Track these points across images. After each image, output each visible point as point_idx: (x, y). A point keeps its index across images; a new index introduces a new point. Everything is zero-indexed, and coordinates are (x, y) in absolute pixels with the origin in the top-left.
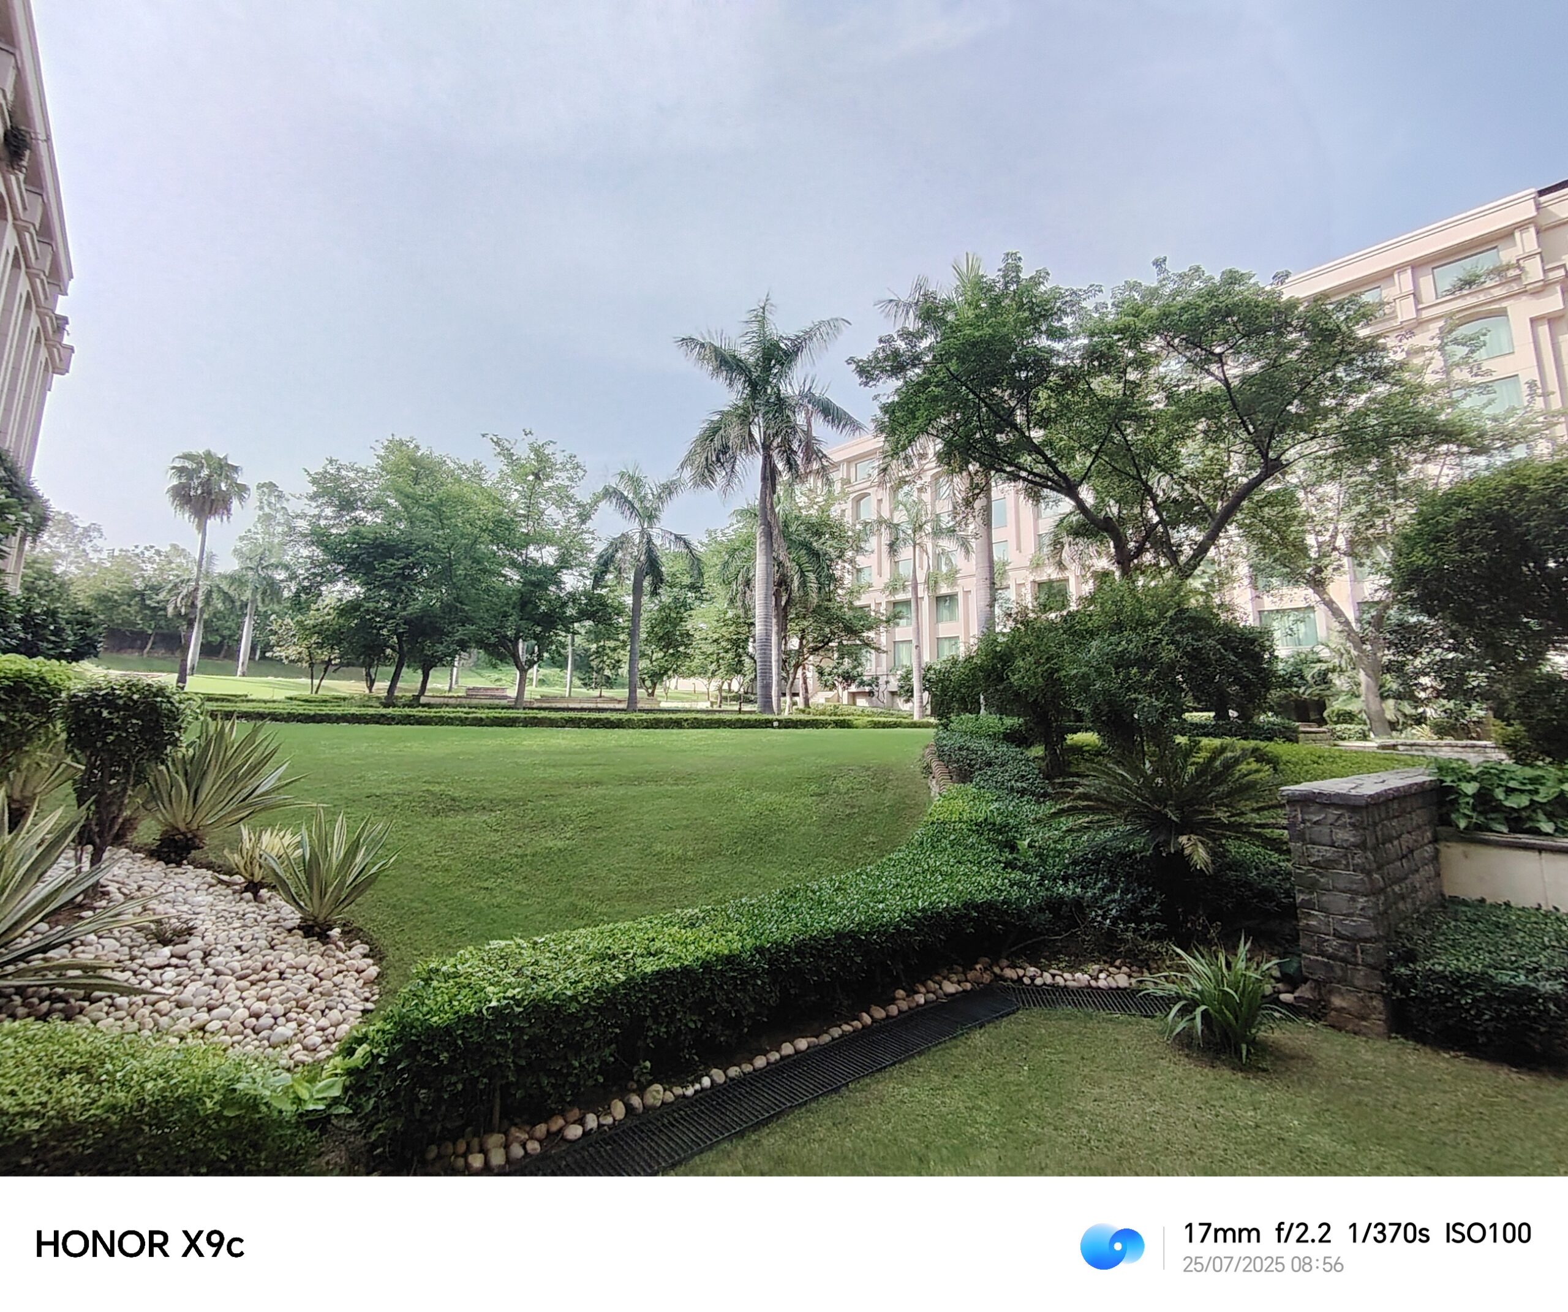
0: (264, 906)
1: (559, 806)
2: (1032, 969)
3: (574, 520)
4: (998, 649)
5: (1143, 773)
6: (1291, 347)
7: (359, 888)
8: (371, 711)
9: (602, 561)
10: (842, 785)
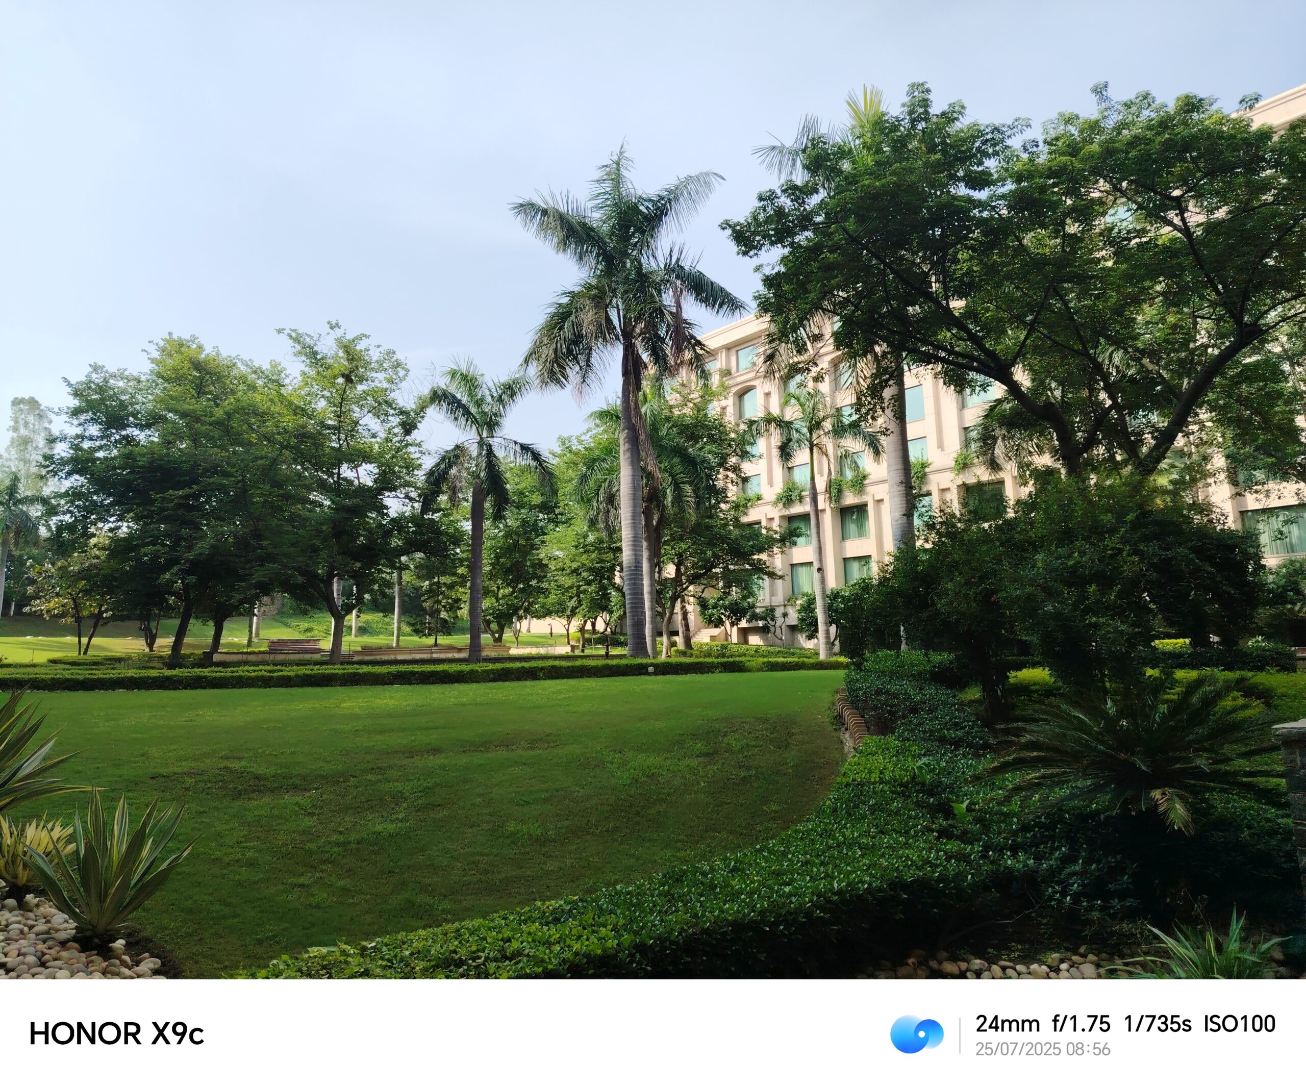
0: (31, 915)
1: (388, 781)
2: (978, 961)
3: (396, 430)
4: (920, 568)
5: (1104, 715)
6: (1266, 186)
7: (148, 887)
8: (154, 673)
9: (432, 479)
10: (734, 741)
